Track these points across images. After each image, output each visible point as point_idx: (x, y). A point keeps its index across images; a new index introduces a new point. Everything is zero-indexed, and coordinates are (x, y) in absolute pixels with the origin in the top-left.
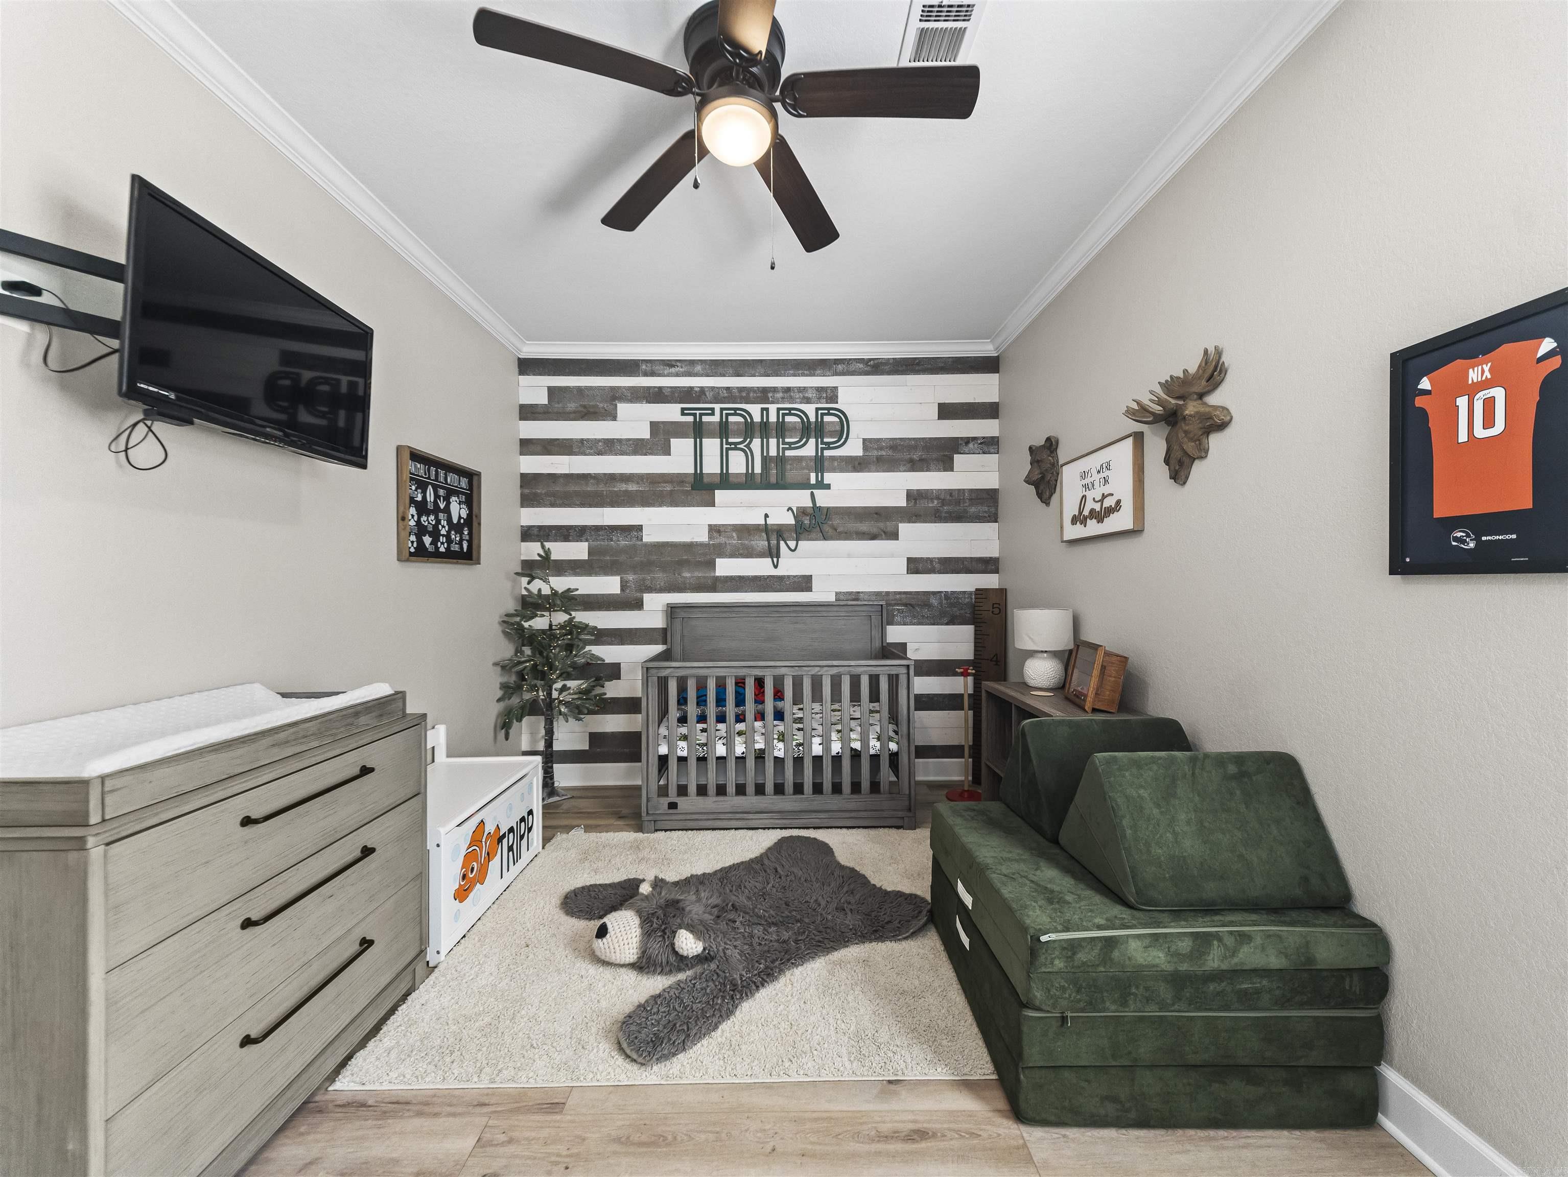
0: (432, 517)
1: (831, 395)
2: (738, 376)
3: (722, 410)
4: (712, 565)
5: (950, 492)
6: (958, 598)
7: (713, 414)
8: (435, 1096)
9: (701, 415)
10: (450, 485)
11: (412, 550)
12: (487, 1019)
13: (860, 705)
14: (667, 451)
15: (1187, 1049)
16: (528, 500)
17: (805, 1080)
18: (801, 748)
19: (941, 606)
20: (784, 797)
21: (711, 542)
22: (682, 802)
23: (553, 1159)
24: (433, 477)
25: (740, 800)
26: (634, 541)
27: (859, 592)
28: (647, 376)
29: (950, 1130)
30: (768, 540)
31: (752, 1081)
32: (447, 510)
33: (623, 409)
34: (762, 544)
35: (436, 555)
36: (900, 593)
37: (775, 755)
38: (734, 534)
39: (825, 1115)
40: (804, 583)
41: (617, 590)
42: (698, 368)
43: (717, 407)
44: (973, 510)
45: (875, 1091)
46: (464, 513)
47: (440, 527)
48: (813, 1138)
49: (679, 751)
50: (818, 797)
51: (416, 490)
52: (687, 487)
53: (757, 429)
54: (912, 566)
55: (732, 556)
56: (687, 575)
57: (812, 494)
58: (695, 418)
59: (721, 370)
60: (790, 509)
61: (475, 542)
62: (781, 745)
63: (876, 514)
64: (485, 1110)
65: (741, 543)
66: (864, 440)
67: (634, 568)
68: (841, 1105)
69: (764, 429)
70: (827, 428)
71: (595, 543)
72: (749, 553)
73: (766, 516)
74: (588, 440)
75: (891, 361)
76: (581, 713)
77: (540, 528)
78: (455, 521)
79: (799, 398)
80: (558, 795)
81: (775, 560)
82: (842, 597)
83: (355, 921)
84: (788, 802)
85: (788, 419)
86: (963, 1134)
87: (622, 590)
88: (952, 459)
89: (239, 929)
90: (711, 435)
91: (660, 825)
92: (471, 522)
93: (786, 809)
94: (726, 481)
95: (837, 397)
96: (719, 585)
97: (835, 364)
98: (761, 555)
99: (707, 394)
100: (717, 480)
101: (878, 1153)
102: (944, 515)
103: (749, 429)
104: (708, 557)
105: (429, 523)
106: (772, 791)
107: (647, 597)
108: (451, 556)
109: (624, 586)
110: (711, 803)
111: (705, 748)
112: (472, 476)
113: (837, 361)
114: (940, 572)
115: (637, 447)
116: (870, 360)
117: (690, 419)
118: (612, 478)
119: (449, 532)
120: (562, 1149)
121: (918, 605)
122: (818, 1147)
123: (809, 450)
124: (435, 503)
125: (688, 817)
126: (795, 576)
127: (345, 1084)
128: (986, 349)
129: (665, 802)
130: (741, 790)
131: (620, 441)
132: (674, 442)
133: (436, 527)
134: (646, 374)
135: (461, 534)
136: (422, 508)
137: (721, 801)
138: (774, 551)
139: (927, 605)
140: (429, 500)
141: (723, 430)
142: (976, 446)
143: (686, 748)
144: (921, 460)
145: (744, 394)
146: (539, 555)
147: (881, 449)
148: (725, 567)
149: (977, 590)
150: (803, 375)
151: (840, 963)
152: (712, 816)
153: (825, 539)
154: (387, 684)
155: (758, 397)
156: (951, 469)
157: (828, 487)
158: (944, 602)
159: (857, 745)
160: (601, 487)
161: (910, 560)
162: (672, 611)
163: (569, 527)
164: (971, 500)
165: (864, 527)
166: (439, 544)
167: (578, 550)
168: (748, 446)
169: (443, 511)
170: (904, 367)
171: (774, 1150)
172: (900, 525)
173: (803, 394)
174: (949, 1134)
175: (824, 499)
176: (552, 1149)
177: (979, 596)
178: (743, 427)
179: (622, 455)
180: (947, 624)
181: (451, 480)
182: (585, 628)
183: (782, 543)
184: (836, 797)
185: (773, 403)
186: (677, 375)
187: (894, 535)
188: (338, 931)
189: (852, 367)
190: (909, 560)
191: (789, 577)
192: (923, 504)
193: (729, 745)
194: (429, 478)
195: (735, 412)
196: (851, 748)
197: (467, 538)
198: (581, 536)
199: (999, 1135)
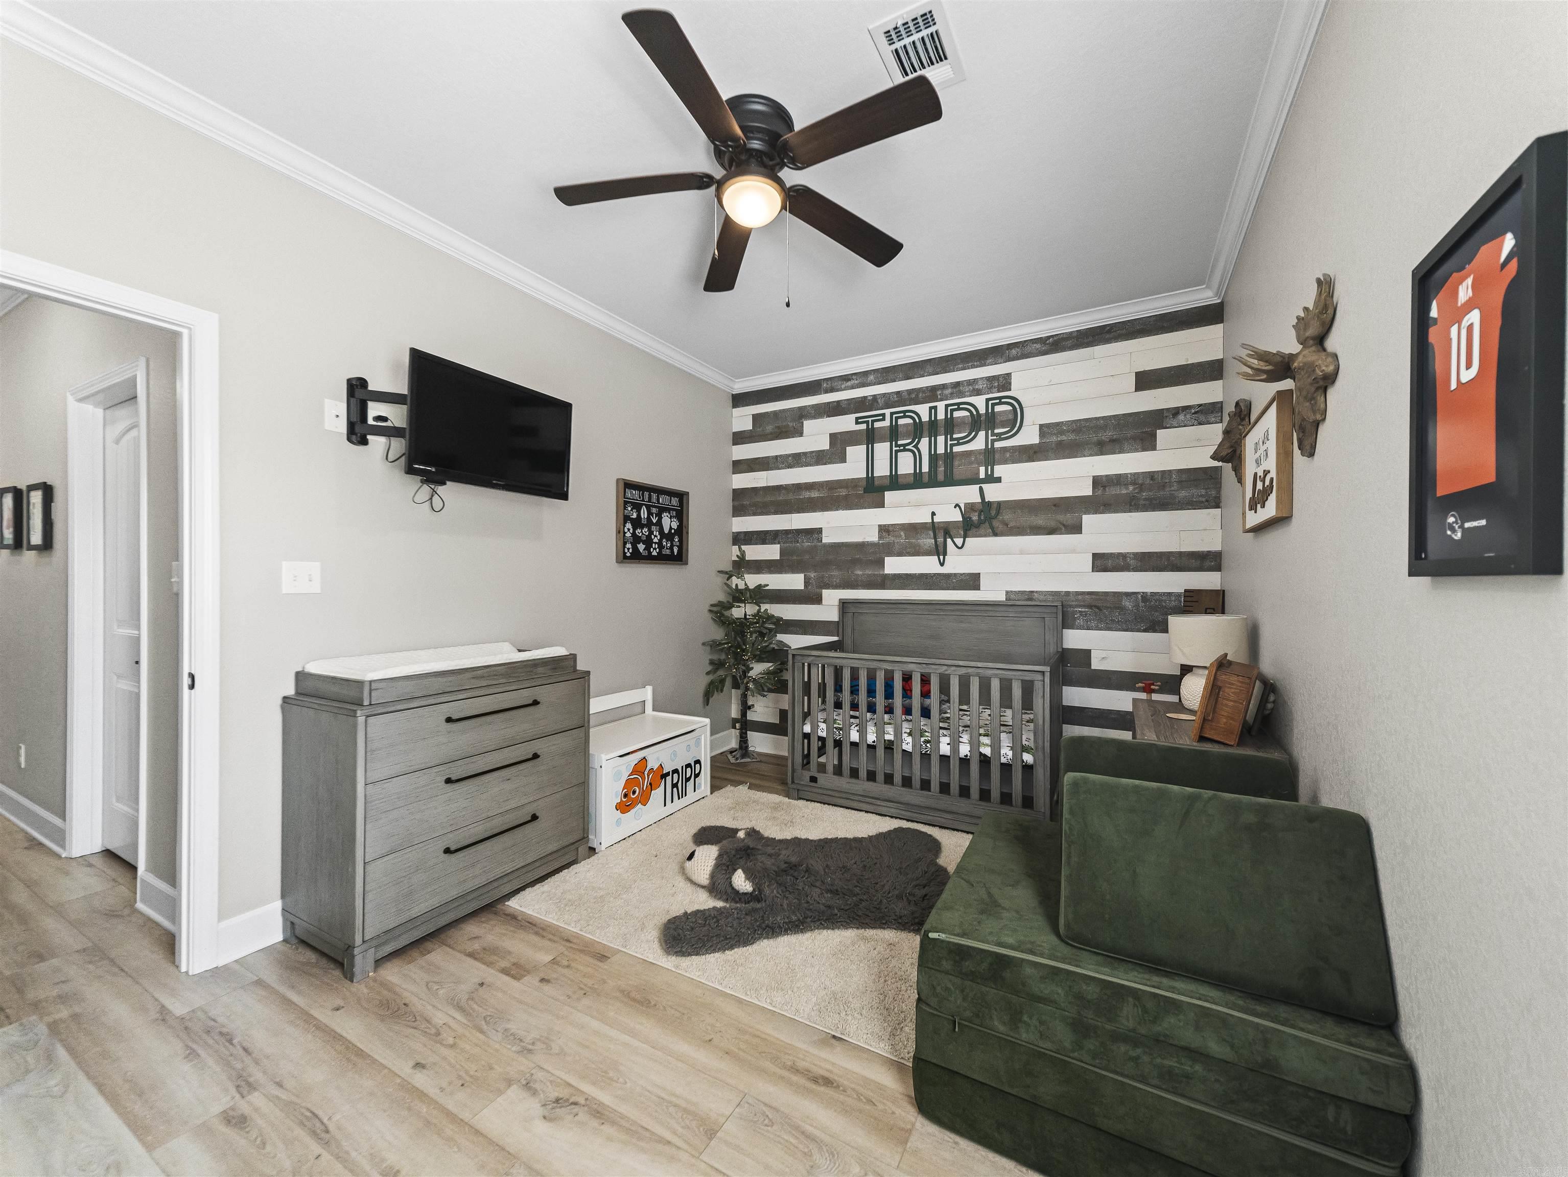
0: (646, 530)
1: (1004, 382)
2: (908, 379)
3: (892, 414)
4: (881, 564)
5: (1152, 475)
6: (1161, 601)
7: (884, 419)
8: (549, 927)
9: (873, 421)
10: (662, 504)
11: (628, 554)
12: (602, 893)
13: (990, 709)
14: (843, 460)
15: (1096, 1109)
16: (739, 511)
17: (768, 1008)
18: (928, 745)
19: (1137, 609)
20: (911, 790)
21: (881, 542)
22: (821, 777)
23: (582, 986)
24: (646, 499)
25: (870, 785)
26: (815, 543)
27: (1032, 592)
28: (827, 393)
29: (853, 1089)
30: (935, 538)
31: (731, 993)
32: (659, 524)
33: (809, 425)
34: (928, 542)
35: (650, 558)
36: (1083, 593)
37: (904, 748)
38: (902, 533)
39: (763, 1036)
40: (972, 581)
41: (801, 587)
42: (871, 377)
43: (887, 412)
44: (1183, 494)
45: (816, 1038)
46: (675, 525)
47: (653, 537)
48: (743, 1046)
49: (819, 731)
50: (944, 797)
51: (632, 510)
52: (860, 490)
53: (926, 428)
54: (1099, 563)
55: (900, 554)
56: (859, 572)
57: (981, 489)
58: (868, 426)
59: (891, 376)
60: (957, 506)
61: (684, 548)
62: (909, 739)
63: (1055, 505)
64: (568, 944)
65: (909, 542)
66: (1041, 426)
67: (815, 567)
68: (784, 1036)
69: (932, 428)
70: (999, 419)
71: (786, 545)
72: (917, 552)
73: (933, 514)
74: (781, 456)
75: (1075, 334)
76: (763, 690)
77: (746, 533)
78: (666, 531)
79: (969, 391)
80: (749, 757)
81: (941, 557)
82: (1012, 596)
83: (526, 801)
84: (914, 796)
85: (957, 414)
86: (862, 1098)
87: (805, 586)
88: (1154, 436)
89: (443, 783)
90: (882, 440)
91: (802, 794)
92: (681, 531)
93: (913, 802)
94: (895, 482)
95: (1010, 384)
96: (888, 583)
97: (1008, 349)
98: (928, 553)
99: (879, 401)
100: (887, 482)
101: (782, 1078)
102: (1142, 502)
103: (918, 430)
104: (878, 555)
105: (643, 534)
106: (900, 783)
107: (826, 593)
108: (662, 559)
109: (807, 583)
110: (844, 783)
111: (841, 732)
112: (682, 497)
113: (1010, 346)
114: (1136, 569)
115: (819, 458)
116: (1049, 337)
117: (864, 426)
118: (799, 487)
119: (660, 540)
120: (590, 982)
121: (1107, 608)
122: (741, 1053)
123: (979, 443)
124: (649, 518)
125: (825, 792)
126: (961, 574)
127: (514, 904)
128: (1204, 297)
129: (807, 775)
130: (871, 776)
131: (805, 454)
132: (850, 450)
133: (649, 537)
134: (826, 392)
135: (672, 541)
136: (637, 523)
137: (853, 783)
138: (941, 549)
139: (1122, 609)
140: (643, 517)
141: (893, 433)
142: (1188, 416)
143: (825, 730)
144: (1113, 441)
145: (913, 396)
146: (737, 556)
147: (1062, 433)
148: (894, 565)
149: (1186, 591)
150: (973, 367)
151: (865, 939)
152: (844, 795)
153: (995, 534)
154: (564, 648)
155: (926, 397)
156: (1154, 448)
157: (999, 480)
158: (1141, 604)
159: (987, 751)
160: (791, 496)
161: (1096, 556)
162: (844, 605)
163: (766, 532)
164: (1180, 482)
165: (1040, 521)
166: (652, 549)
167: (772, 552)
168: (916, 446)
169: (655, 525)
170: (1091, 339)
171: (710, 1041)
172: (1085, 517)
173: (974, 388)
174: (849, 1092)
175: (994, 493)
176: (585, 980)
177: (1189, 599)
178: (911, 428)
179: (807, 466)
180: (1145, 631)
181: (663, 500)
182: (770, 618)
183: (949, 540)
184: (963, 800)
185: (941, 400)
186: (852, 387)
187: (1077, 529)
188: (513, 804)
189: (1028, 349)
190: (1094, 555)
191: (955, 575)
192: (1113, 491)
193: (862, 732)
194: (643, 500)
195: (905, 414)
196: (981, 753)
197: (678, 544)
198: (775, 539)
199: (893, 1113)
